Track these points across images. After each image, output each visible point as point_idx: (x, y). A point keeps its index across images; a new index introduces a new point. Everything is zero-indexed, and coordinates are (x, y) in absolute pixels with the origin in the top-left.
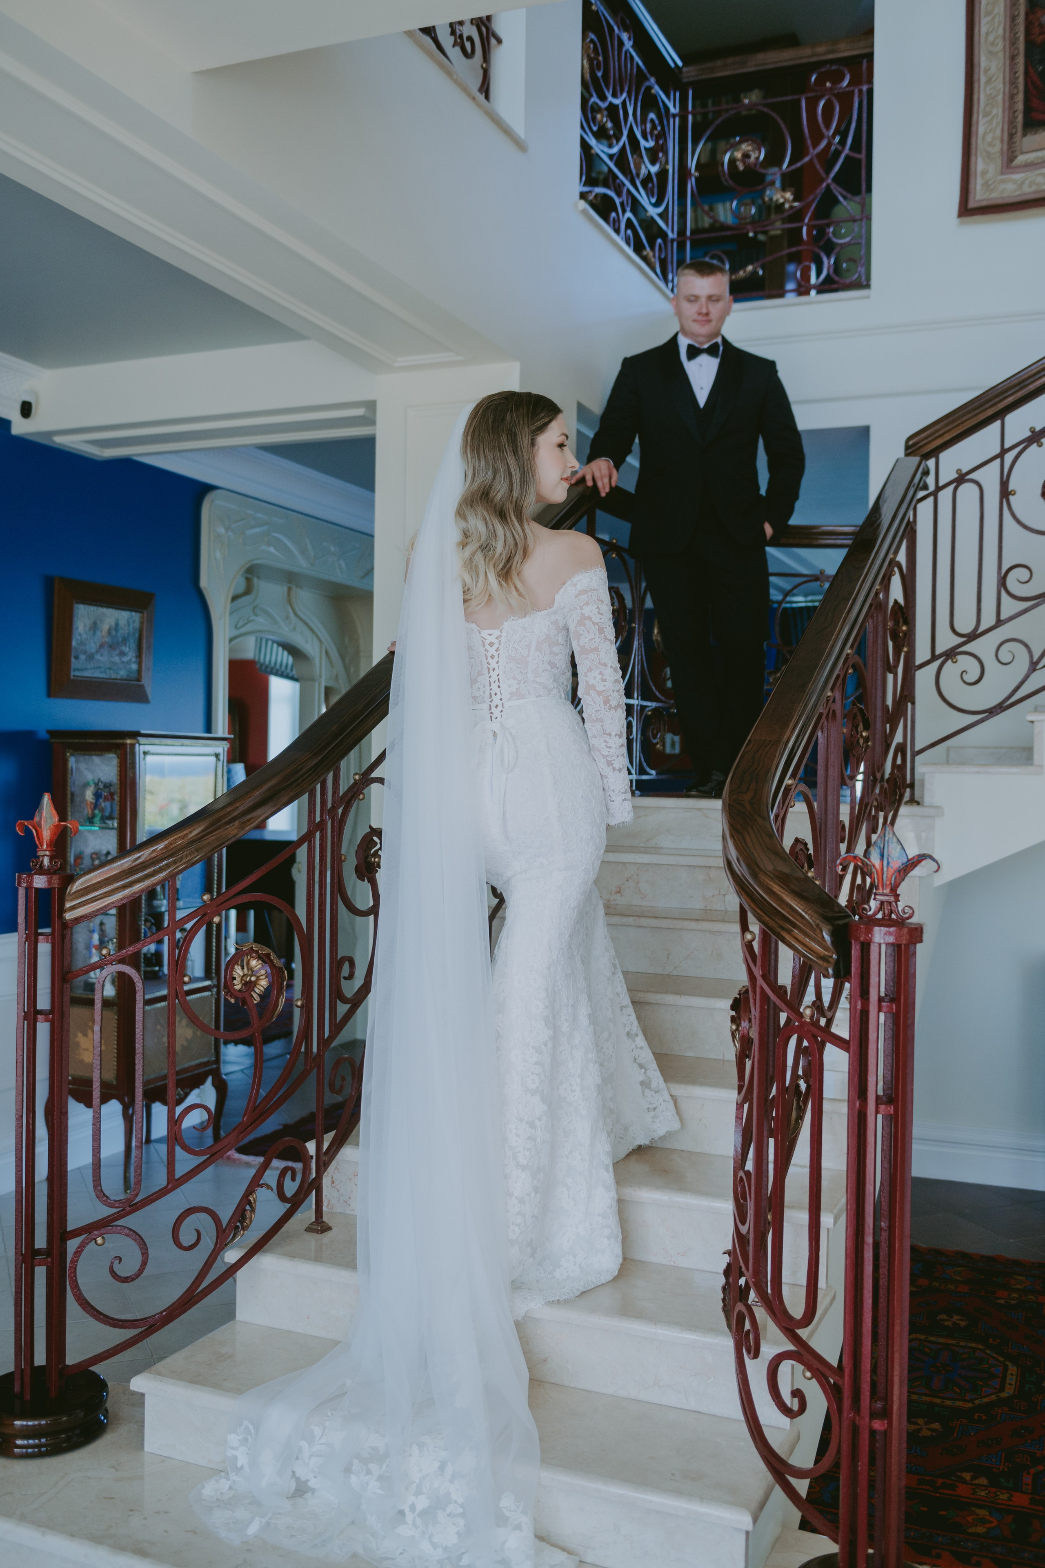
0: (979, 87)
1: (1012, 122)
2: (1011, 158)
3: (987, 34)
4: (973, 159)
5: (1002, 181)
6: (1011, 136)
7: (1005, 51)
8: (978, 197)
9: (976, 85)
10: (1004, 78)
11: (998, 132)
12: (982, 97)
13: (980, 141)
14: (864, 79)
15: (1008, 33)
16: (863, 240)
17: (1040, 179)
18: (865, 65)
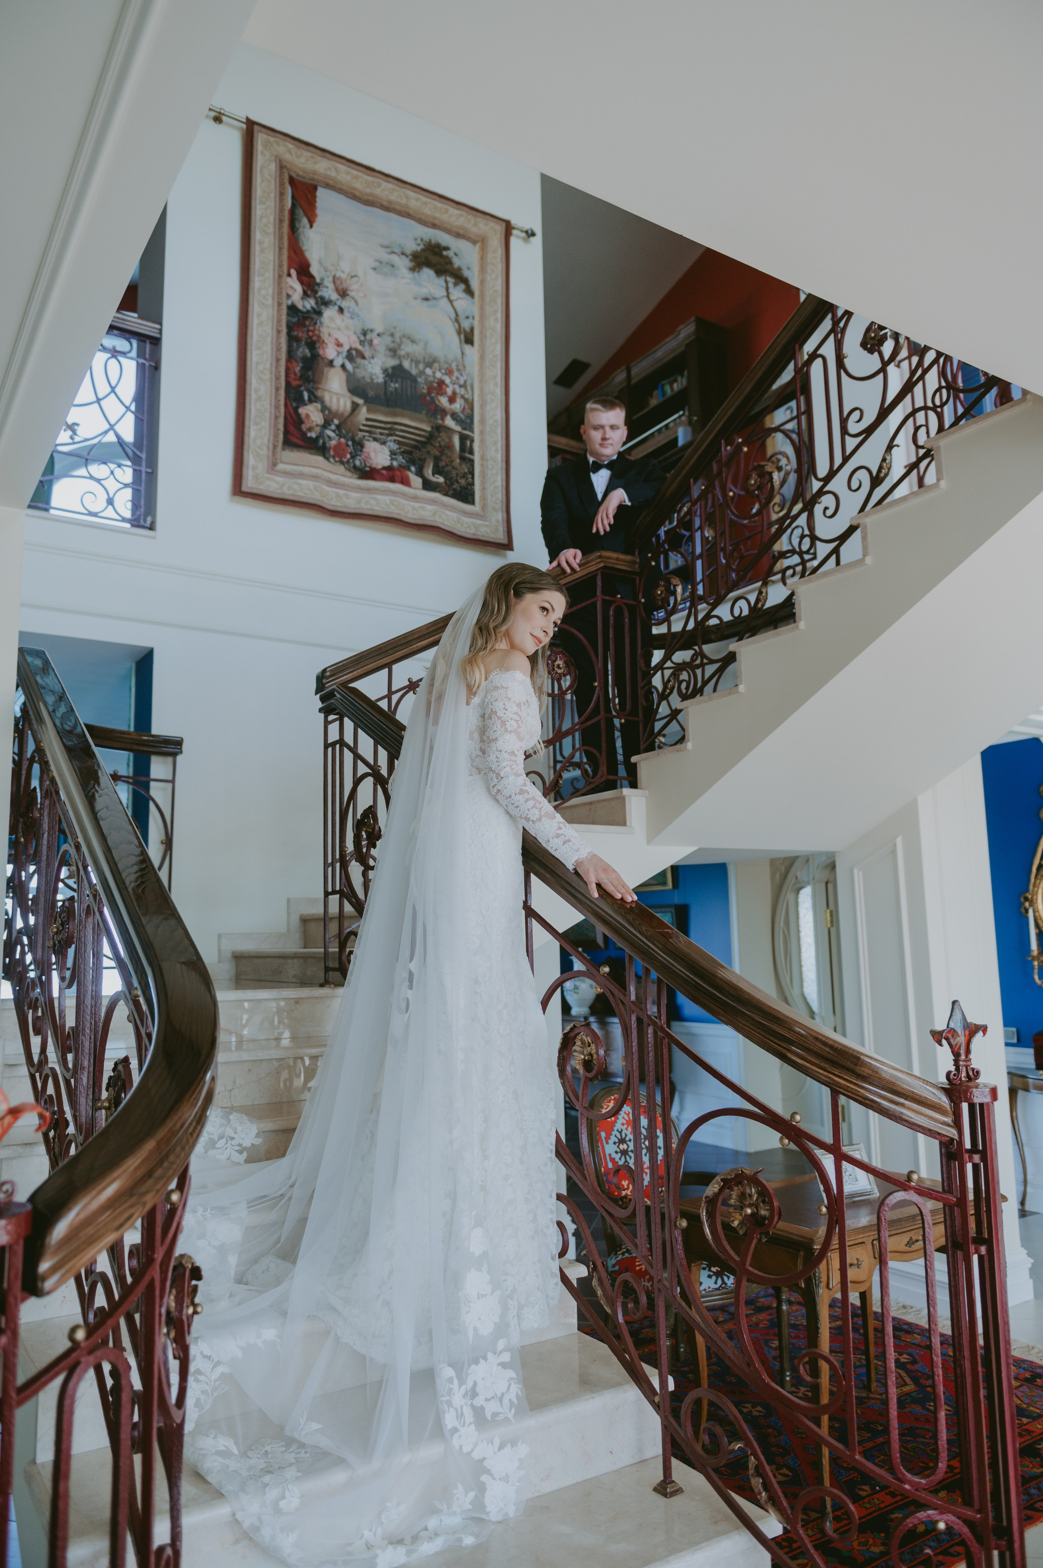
0: (250, 400)
1: (276, 436)
2: (275, 464)
3: (258, 363)
4: (245, 453)
5: (269, 479)
6: (275, 447)
7: (271, 381)
8: (249, 485)
9: (248, 398)
10: (271, 401)
11: (266, 440)
12: (253, 408)
13: (251, 442)
14: (147, 356)
15: (274, 369)
16: (142, 488)
17: (296, 487)
18: (148, 345)
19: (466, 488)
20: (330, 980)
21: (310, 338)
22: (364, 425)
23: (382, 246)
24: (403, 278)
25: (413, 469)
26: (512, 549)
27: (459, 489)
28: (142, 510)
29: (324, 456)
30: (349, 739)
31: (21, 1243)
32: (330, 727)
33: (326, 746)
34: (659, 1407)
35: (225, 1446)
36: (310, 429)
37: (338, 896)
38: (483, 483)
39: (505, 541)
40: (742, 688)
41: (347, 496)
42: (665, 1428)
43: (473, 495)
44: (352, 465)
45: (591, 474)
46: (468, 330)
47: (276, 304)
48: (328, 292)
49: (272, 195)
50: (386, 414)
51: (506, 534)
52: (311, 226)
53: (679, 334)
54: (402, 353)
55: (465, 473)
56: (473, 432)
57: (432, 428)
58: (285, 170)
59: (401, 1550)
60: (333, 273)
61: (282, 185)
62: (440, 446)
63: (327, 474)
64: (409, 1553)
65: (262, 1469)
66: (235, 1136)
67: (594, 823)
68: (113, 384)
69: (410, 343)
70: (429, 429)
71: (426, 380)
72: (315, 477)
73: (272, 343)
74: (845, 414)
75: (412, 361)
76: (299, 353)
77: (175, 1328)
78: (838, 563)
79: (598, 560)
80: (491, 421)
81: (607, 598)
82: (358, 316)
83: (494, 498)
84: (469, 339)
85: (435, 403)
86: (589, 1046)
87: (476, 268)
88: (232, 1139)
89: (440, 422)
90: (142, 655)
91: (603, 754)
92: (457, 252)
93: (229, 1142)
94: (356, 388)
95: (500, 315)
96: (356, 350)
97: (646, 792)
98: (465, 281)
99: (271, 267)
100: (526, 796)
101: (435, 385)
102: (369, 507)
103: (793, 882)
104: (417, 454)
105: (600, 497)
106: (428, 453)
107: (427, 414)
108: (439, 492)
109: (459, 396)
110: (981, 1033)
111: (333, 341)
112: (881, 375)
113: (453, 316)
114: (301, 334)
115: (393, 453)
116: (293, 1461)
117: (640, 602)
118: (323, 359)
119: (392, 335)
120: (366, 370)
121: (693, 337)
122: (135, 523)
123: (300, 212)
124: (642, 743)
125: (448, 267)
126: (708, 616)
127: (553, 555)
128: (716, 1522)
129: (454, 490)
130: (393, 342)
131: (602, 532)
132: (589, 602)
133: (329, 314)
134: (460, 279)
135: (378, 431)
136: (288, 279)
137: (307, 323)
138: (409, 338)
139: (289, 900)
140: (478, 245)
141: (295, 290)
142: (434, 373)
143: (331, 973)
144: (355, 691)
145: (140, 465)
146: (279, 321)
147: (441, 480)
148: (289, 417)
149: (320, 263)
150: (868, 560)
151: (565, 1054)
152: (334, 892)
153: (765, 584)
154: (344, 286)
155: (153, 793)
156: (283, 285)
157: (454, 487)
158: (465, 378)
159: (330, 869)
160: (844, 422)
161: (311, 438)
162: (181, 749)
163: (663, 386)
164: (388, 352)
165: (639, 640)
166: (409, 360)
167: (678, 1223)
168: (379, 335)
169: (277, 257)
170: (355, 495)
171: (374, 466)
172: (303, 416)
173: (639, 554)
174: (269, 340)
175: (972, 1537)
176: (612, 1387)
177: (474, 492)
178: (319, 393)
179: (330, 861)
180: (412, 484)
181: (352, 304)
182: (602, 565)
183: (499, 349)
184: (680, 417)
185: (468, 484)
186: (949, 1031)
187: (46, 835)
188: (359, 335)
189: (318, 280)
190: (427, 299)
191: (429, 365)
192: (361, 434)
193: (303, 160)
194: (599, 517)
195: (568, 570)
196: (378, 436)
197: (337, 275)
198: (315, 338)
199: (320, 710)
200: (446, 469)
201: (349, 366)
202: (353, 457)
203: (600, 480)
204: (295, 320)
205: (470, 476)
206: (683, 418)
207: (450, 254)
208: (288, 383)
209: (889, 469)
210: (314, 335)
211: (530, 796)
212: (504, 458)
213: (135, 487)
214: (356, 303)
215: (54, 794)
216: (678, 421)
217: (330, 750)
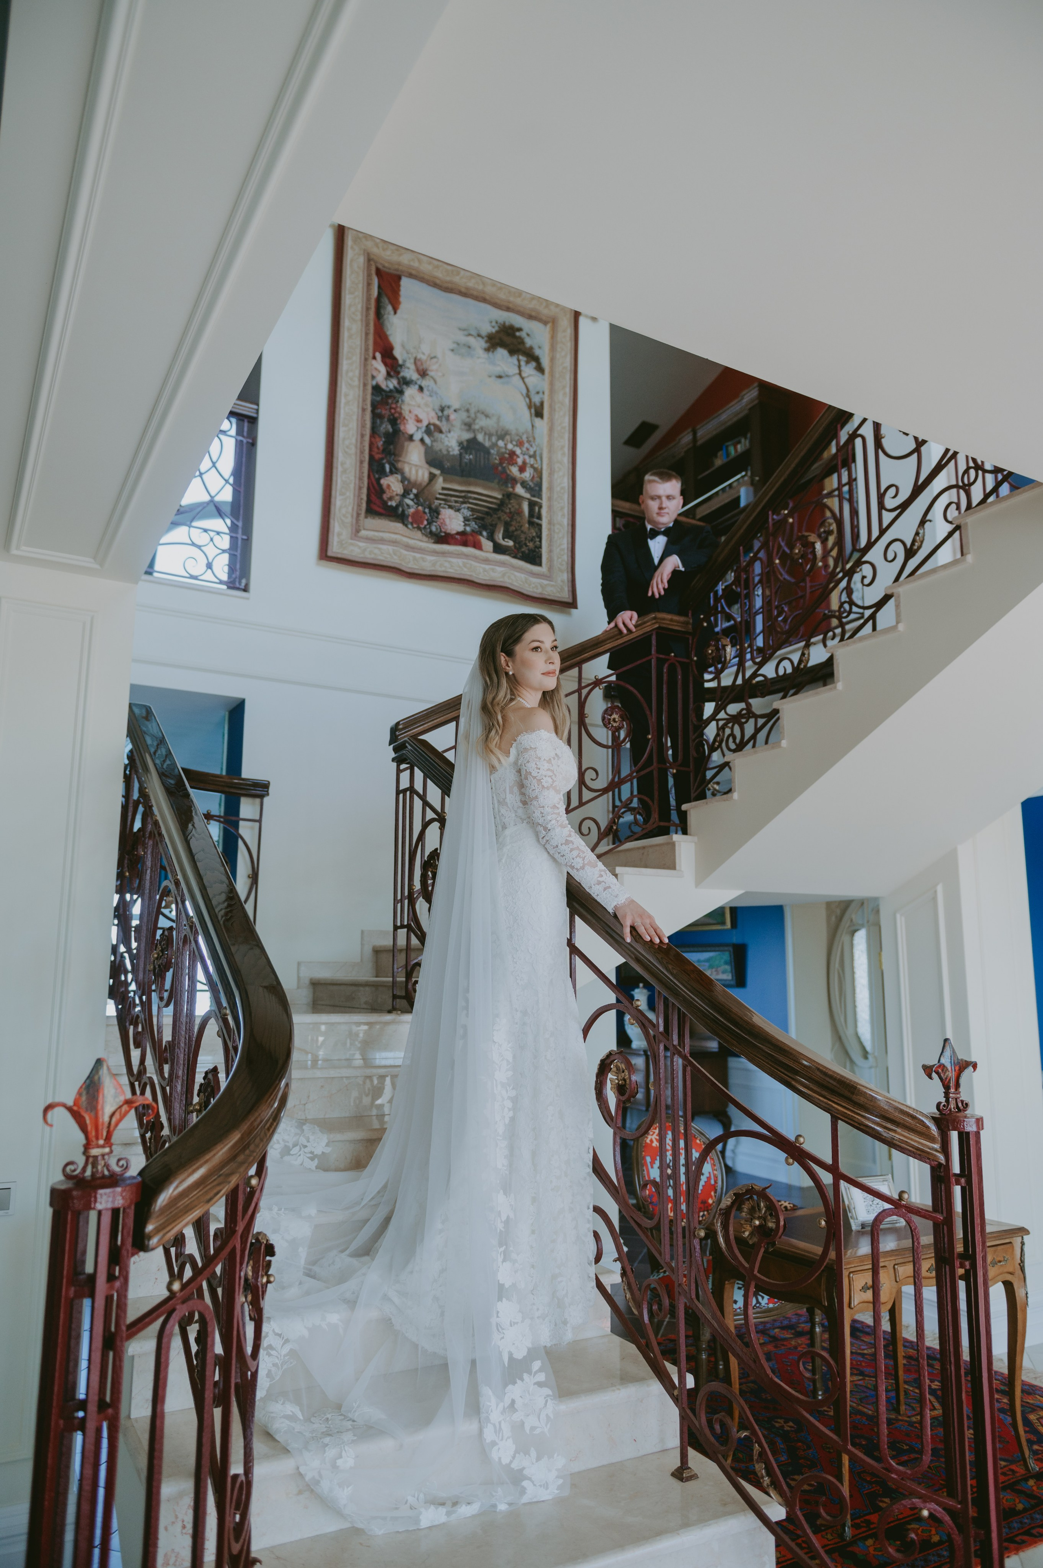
0: (337, 473)
1: (359, 506)
2: (358, 531)
3: (344, 439)
4: (332, 521)
5: (352, 544)
6: (358, 515)
7: (356, 455)
8: (334, 550)
9: (334, 471)
10: (355, 473)
11: (350, 509)
12: (339, 481)
13: (337, 511)
14: (245, 434)
15: (359, 444)
16: (238, 553)
17: (376, 551)
18: (246, 424)
19: (534, 551)
20: (398, 1007)
21: (392, 414)
22: (440, 494)
23: (460, 329)
24: (479, 358)
25: (485, 533)
26: (576, 607)
27: (527, 551)
28: (238, 573)
29: (403, 523)
30: (418, 787)
31: (133, 1207)
32: (402, 775)
33: (398, 792)
34: (677, 1399)
35: (291, 1411)
36: (391, 499)
37: (405, 930)
38: (550, 545)
39: (570, 600)
40: (784, 743)
41: (424, 560)
42: (683, 1418)
43: (540, 557)
44: (428, 530)
45: (649, 540)
46: (538, 404)
47: (362, 385)
48: (410, 373)
49: (360, 286)
50: (460, 484)
51: (571, 593)
52: (395, 313)
53: (742, 399)
54: (477, 427)
55: (533, 537)
56: (541, 499)
57: (503, 495)
58: (372, 263)
59: (442, 1510)
60: (414, 355)
61: (369, 275)
62: (510, 513)
63: (405, 539)
64: (448, 1514)
65: (323, 1433)
66: (308, 1144)
67: (646, 866)
68: (214, 460)
69: (484, 418)
70: (500, 496)
71: (498, 451)
72: (394, 542)
73: (358, 420)
74: (882, 490)
75: (485, 434)
76: (382, 428)
77: (252, 1292)
78: (874, 628)
79: (654, 621)
80: (559, 489)
81: (661, 656)
82: (436, 393)
83: (560, 560)
84: (539, 414)
85: (506, 473)
86: (623, 1072)
87: (547, 348)
88: (305, 1147)
89: (511, 490)
90: (234, 705)
91: (656, 802)
92: (529, 333)
93: (303, 1149)
94: (434, 460)
95: (568, 390)
96: (434, 425)
97: (695, 839)
98: (536, 359)
99: (358, 351)
100: (571, 846)
101: (507, 456)
102: (443, 569)
103: (847, 925)
104: (488, 520)
105: (656, 561)
106: (499, 518)
107: (498, 483)
108: (508, 555)
109: (529, 465)
110: (971, 1068)
111: (413, 417)
112: (915, 455)
113: (524, 391)
114: (385, 412)
115: (466, 519)
116: (350, 1427)
117: (692, 660)
118: (403, 433)
119: (468, 411)
120: (443, 443)
121: (756, 402)
122: (231, 585)
123: (385, 300)
124: (692, 791)
125: (521, 347)
126: (755, 675)
127: (612, 616)
128: (725, 1505)
129: (523, 553)
130: (469, 417)
131: (657, 596)
132: (644, 660)
133: (410, 392)
134: (532, 357)
135: (453, 499)
136: (374, 362)
137: (390, 401)
138: (483, 413)
139: (362, 932)
140: (549, 326)
141: (379, 372)
142: (506, 445)
143: (398, 1000)
144: (425, 743)
145: (236, 532)
146: (364, 400)
147: (510, 543)
148: (371, 487)
149: (403, 346)
150: (901, 627)
151: (601, 1079)
152: (402, 926)
153: (807, 646)
154: (425, 366)
155: (242, 831)
156: (369, 367)
157: (523, 550)
158: (535, 449)
159: (399, 905)
160: (881, 497)
161: (391, 506)
162: (267, 791)
163: (727, 447)
164: (463, 427)
165: (691, 696)
166: (483, 433)
167: (696, 1233)
168: (455, 411)
169: (363, 342)
170: (430, 558)
171: (448, 531)
172: (385, 487)
173: (692, 615)
174: (355, 417)
175: (953, 1525)
176: (637, 1381)
177: (541, 554)
178: (399, 465)
179: (399, 898)
180: (484, 547)
181: (431, 383)
182: (657, 626)
183: (567, 421)
184: (743, 477)
185: (536, 547)
186: (939, 1066)
187: (149, 871)
188: (437, 411)
189: (400, 362)
190: (500, 377)
191: (502, 437)
192: (437, 502)
193: (388, 253)
194: (654, 582)
195: (625, 631)
196: (453, 504)
197: (418, 357)
198: (396, 415)
199: (393, 760)
200: (515, 533)
201: (427, 440)
202: (430, 523)
203: (657, 546)
204: (379, 399)
205: (538, 540)
206: (746, 478)
207: (523, 334)
208: (371, 458)
209: (922, 542)
210: (395, 412)
211: (575, 846)
212: (570, 522)
213: (232, 552)
214: (435, 382)
215: (157, 835)
216: (741, 480)
217: (401, 796)
